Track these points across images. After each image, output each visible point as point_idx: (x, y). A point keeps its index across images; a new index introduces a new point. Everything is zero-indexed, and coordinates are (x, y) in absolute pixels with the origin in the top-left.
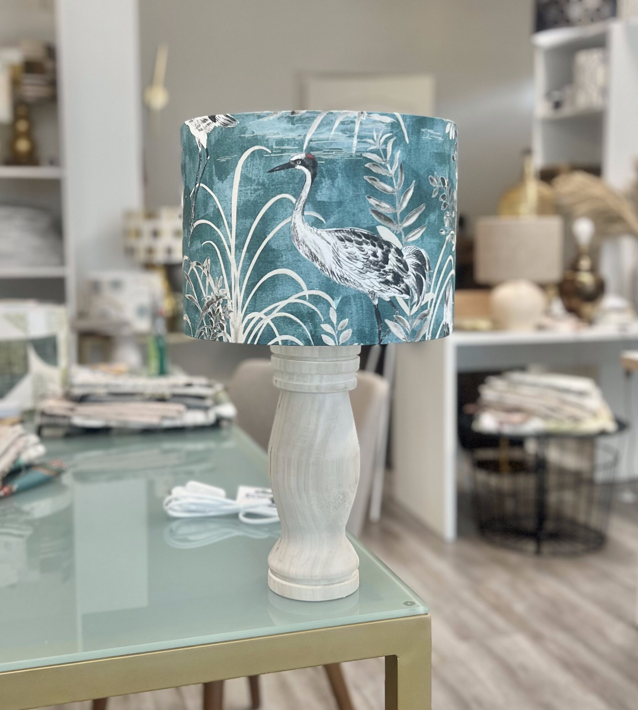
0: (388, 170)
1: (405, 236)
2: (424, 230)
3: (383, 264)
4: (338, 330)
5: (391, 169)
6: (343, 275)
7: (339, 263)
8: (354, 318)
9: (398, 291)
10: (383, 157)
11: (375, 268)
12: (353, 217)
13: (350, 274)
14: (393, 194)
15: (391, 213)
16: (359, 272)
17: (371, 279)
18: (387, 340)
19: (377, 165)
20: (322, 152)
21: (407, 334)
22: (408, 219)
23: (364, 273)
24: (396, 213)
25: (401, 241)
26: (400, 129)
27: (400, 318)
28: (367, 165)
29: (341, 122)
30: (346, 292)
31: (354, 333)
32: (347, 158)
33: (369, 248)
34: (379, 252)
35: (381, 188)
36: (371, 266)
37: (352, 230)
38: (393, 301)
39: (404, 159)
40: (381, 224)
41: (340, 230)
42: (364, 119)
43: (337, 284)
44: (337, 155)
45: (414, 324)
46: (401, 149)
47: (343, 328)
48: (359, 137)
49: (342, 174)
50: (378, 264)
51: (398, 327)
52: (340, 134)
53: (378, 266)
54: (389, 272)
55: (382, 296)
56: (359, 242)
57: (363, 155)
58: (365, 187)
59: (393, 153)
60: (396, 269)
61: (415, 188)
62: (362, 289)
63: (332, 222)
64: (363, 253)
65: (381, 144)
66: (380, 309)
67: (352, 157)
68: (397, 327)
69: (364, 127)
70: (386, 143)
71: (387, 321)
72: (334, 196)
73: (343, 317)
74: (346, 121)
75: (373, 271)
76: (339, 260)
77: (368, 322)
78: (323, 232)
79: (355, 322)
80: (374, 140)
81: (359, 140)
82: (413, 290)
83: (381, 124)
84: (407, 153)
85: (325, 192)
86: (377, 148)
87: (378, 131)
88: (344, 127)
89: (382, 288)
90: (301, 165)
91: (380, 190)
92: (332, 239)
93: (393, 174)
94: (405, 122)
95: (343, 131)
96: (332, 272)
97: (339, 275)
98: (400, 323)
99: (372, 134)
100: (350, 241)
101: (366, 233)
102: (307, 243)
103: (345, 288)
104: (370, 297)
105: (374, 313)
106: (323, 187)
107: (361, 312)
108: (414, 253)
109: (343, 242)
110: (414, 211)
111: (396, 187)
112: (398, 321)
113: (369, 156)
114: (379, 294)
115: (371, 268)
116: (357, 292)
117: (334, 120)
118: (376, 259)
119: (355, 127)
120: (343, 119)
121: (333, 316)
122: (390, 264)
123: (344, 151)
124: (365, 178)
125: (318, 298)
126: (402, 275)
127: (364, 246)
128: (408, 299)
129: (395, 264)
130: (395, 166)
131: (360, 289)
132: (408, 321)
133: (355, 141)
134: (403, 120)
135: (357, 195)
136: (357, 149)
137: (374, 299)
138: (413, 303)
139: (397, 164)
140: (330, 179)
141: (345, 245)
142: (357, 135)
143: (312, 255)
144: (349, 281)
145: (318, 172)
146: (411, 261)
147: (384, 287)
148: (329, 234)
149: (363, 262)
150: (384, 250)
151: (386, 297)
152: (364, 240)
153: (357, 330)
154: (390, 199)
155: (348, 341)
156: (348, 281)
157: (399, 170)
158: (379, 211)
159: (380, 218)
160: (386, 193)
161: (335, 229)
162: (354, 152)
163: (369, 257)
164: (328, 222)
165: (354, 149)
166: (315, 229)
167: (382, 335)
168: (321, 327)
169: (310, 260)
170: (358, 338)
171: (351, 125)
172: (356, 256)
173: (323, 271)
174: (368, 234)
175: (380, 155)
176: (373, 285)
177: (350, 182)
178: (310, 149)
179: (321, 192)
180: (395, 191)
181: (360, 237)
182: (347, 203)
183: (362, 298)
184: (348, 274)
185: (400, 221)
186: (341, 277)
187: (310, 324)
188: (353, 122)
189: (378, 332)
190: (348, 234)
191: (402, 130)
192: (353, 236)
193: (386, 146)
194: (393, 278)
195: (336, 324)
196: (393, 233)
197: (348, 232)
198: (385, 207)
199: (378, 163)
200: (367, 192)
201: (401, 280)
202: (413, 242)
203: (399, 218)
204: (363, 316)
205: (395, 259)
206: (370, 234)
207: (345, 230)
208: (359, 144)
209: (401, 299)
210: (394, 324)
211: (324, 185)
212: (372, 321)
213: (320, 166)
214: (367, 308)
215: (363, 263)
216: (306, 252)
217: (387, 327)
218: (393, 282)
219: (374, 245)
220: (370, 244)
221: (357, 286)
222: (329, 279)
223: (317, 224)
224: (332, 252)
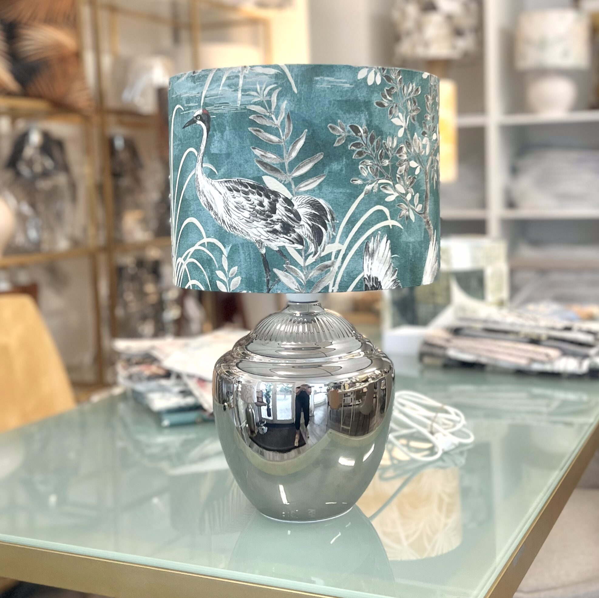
0: (274, 121)
1: (296, 186)
2: (322, 179)
3: (270, 214)
4: (229, 277)
5: (277, 120)
6: (232, 223)
7: (228, 212)
8: (243, 266)
9: (288, 241)
10: (267, 108)
11: (262, 217)
12: (240, 168)
13: (238, 223)
14: (280, 144)
15: (278, 163)
16: (245, 221)
17: (257, 228)
18: (277, 289)
19: (262, 117)
20: (214, 107)
21: (300, 284)
22: (298, 168)
23: (250, 222)
24: (284, 163)
25: (291, 192)
26: (286, 79)
27: (291, 268)
28: (251, 117)
29: (227, 77)
30: (235, 240)
31: (243, 281)
32: (233, 112)
33: (255, 198)
34: (266, 202)
35: (266, 138)
36: (258, 215)
37: (239, 180)
38: (282, 251)
39: (292, 109)
40: (267, 175)
41: (229, 181)
42: (247, 72)
43: (227, 232)
44: (225, 109)
45: (310, 275)
46: (287, 100)
47: (233, 276)
48: (243, 90)
49: (229, 127)
50: (264, 214)
51: (289, 276)
52: (227, 88)
53: (265, 216)
54: (277, 222)
55: (270, 245)
56: (246, 192)
57: (247, 107)
58: (250, 138)
59: (279, 104)
60: (286, 219)
61: (307, 138)
62: (250, 238)
63: (222, 173)
64: (250, 202)
65: (265, 96)
66: (267, 258)
67: (238, 110)
68: (287, 277)
69: (248, 80)
70: (270, 94)
71: (275, 270)
72: (223, 148)
73: (233, 264)
74: (231, 76)
75: (260, 220)
76: (229, 210)
77: (256, 271)
78: (215, 182)
79: (244, 270)
80: (257, 92)
81: (243, 93)
82: (308, 240)
83: (264, 76)
84: (296, 103)
85: (217, 144)
86: (260, 100)
87: (261, 83)
88: (229, 82)
89: (270, 237)
90: (200, 120)
91: (265, 141)
92: (223, 189)
93: (279, 125)
94: (292, 72)
95: (229, 86)
96: (224, 221)
97: (229, 224)
98: (291, 273)
99: (255, 86)
100: (238, 191)
101: (252, 183)
102: (205, 193)
103: (234, 236)
104: (258, 246)
105: (262, 262)
106: (215, 140)
107: (249, 260)
108: (308, 203)
109: (232, 192)
110: (307, 160)
111: (283, 137)
112: (289, 271)
113: (254, 108)
114: (266, 243)
115: (258, 217)
116: (245, 241)
117: (222, 76)
118: (262, 209)
119: (239, 81)
120: (229, 75)
121: (225, 264)
122: (278, 214)
123: (230, 105)
124: (249, 130)
125: (213, 245)
126: (293, 225)
127: (251, 196)
128: (301, 250)
129: (284, 214)
130: (281, 116)
131: (248, 238)
132: (302, 272)
133: (239, 94)
134: (290, 71)
135: (243, 146)
136: (241, 102)
137: (261, 248)
138: (308, 253)
139: (284, 115)
140: (220, 133)
141: (233, 195)
142: (241, 88)
143: (208, 205)
144: (238, 230)
145: (211, 126)
146: (304, 211)
147: (271, 236)
148: (220, 184)
149: (250, 211)
150: (271, 200)
151: (275, 245)
152: (250, 190)
153: (246, 278)
154: (277, 149)
155: (238, 288)
156: (236, 230)
157: (286, 120)
158: (265, 162)
159: (266, 168)
160: (271, 143)
161: (225, 180)
162: (239, 105)
163: (256, 206)
164: (219, 173)
165: (239, 102)
166: (211, 179)
167: (270, 284)
168: (216, 274)
169: (207, 209)
170: (246, 286)
171: (236, 80)
172: (243, 205)
173: (217, 220)
174: (254, 184)
175: (263, 106)
176: (260, 234)
177: (236, 135)
178: (206, 105)
179: (214, 145)
180: (282, 141)
181: (247, 187)
182: (234, 154)
183: (250, 247)
184: (236, 223)
185: (288, 170)
186: (231, 226)
187: (209, 270)
188: (237, 77)
189: (266, 281)
190: (236, 184)
191: (288, 80)
192: (240, 186)
193: (271, 98)
194: (281, 227)
195: (228, 271)
196: (281, 182)
197: (235, 182)
198: (271, 158)
199: (261, 114)
200: (252, 144)
201: (292, 230)
202: (306, 192)
203: (287, 167)
204: (251, 264)
205: (283, 208)
206: (256, 184)
207: (233, 181)
208: (244, 97)
209: (292, 249)
210: (284, 274)
211: (215, 137)
212: (261, 270)
213: (213, 121)
214: (254, 257)
215: (249, 213)
216: (205, 202)
217: (275, 275)
218: (282, 231)
219: (261, 195)
220: (256, 194)
221: (245, 235)
222: (221, 228)
223: (211, 175)
224: (223, 202)
